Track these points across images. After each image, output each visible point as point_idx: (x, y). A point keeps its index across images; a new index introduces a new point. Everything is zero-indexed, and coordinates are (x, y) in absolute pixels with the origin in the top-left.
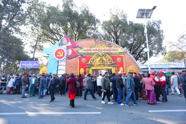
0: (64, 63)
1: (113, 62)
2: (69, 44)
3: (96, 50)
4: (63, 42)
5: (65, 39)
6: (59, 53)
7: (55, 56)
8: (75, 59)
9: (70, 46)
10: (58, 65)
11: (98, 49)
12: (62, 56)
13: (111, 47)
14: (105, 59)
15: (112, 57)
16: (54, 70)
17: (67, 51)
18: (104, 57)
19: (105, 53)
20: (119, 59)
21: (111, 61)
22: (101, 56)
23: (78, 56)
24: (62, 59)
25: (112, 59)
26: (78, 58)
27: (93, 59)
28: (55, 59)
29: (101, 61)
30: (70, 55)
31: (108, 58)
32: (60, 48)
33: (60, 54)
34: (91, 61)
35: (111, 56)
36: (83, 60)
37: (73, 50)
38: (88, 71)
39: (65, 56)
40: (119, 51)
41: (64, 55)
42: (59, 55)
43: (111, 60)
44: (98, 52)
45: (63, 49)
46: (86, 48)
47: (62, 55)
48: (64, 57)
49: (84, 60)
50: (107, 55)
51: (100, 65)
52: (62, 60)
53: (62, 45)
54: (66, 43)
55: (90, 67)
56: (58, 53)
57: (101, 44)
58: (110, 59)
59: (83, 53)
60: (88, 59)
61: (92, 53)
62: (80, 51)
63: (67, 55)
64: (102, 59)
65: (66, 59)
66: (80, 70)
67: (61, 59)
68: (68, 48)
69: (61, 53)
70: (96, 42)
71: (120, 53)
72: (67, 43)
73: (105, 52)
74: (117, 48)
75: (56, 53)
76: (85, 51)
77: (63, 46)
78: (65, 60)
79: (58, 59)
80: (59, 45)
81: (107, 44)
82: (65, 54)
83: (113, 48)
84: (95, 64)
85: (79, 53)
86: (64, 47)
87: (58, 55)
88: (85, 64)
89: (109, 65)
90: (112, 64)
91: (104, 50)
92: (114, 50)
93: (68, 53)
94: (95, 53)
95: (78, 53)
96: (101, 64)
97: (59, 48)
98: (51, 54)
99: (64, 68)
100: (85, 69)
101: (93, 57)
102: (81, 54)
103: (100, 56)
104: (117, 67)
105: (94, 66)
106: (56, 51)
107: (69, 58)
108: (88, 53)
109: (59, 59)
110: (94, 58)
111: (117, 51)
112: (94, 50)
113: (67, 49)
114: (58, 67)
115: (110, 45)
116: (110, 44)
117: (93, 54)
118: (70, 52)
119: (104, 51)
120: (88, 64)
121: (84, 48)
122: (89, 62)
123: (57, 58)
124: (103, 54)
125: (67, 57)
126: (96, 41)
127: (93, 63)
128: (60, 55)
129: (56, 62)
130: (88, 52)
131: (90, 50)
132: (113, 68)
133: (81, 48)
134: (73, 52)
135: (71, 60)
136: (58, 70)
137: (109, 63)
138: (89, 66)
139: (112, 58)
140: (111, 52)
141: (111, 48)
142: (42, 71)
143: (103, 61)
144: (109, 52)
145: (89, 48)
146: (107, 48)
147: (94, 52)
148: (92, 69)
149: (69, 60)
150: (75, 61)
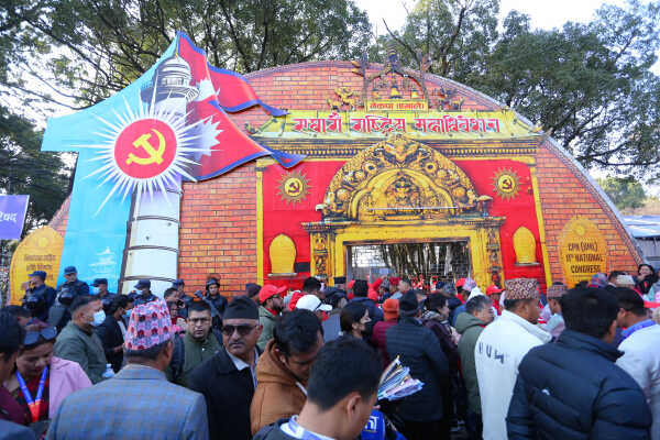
0: (169, 206)
1: (471, 196)
2: (207, 89)
3: (370, 124)
4: (171, 80)
5: (183, 62)
6: (142, 141)
7: (114, 163)
8: (237, 178)
9: (211, 100)
10: (131, 219)
11: (378, 116)
12: (159, 161)
13: (456, 108)
14: (422, 181)
15: (464, 166)
16: (108, 251)
17: (190, 133)
18: (415, 165)
19: (425, 142)
20: (504, 181)
21: (459, 192)
22: (401, 158)
23: (259, 163)
24: (158, 178)
25: (466, 181)
26: (259, 174)
27: (348, 178)
28: (113, 181)
29: (402, 193)
30: (207, 151)
31: (441, 174)
32: (151, 116)
33: (148, 148)
34: (342, 193)
35: (457, 163)
36: (287, 187)
37: (225, 126)
38: (324, 256)
39: (177, 158)
40: (505, 134)
42: (142, 153)
43: (458, 184)
44: (379, 135)
45: (167, 121)
46: (309, 115)
47: (156, 156)
48: (172, 167)
49: (292, 185)
50: (438, 155)
51: (397, 213)
52: (157, 189)
53: (160, 98)
54: (186, 85)
55: (330, 232)
56: (136, 144)
57: (394, 92)
58: (454, 177)
59: (288, 141)
60: (321, 177)
61: (345, 142)
62: (273, 131)
63: (191, 156)
64: (404, 181)
65: (185, 181)
66: (273, 247)
67: (149, 181)
68: (197, 111)
69: (154, 143)
70: (367, 81)
71: (513, 144)
72: (193, 83)
73: (423, 136)
74: (493, 115)
75: (124, 146)
76: (299, 128)
77: (168, 103)
78: (178, 185)
79: (132, 179)
80: (146, 95)
81: (430, 89)
82: (180, 149)
83: (467, 114)
84: (364, 209)
85: (262, 141)
86: (171, 111)
87: (132, 158)
88: (303, 208)
89: (451, 218)
90: (464, 209)
91: (418, 126)
92: (476, 128)
93: (195, 144)
94: (361, 141)
95: (256, 144)
96: (401, 209)
97: (143, 117)
98: (91, 152)
99: (168, 235)
100: (301, 241)
101: (353, 163)
102: (277, 147)
103: (391, 159)
104: (501, 226)
105: (356, 220)
106: (120, 131)
107: (205, 171)
108: (322, 141)
109: (141, 182)
110: (360, 175)
111: (491, 134)
112: (357, 127)
113: (190, 120)
114: (129, 231)
115: (446, 101)
116: (452, 93)
117: (351, 148)
118: (210, 134)
119: (414, 134)
120: (319, 207)
121: (296, 115)
122: (329, 200)
123: (124, 176)
124: (411, 151)
125: (191, 169)
126: (368, 74)
127: (354, 205)
128: (146, 155)
129: (117, 199)
130: (320, 136)
131: (333, 127)
132: (473, 234)
133: (275, 114)
134: (228, 136)
135: (210, 188)
136: (127, 248)
137: (448, 204)
138: (327, 222)
139: (468, 174)
140: (456, 136)
141: (455, 115)
142: (27, 258)
143: (412, 189)
144: (447, 137)
145: (325, 115)
146: (436, 114)
147: (355, 135)
148: (345, 243)
149: (204, 186)
150: (240, 190)
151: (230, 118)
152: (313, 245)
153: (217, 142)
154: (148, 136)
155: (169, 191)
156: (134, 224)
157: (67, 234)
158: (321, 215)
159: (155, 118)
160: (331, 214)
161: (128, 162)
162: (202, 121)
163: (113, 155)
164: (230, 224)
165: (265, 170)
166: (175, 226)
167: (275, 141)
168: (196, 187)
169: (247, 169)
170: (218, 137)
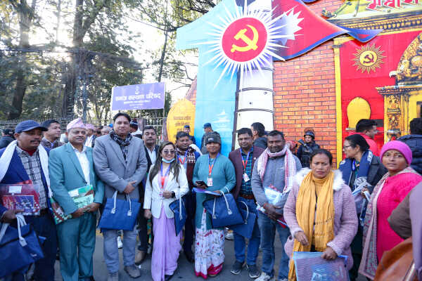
0: (264, 79)
6: (241, 35)
7: (223, 53)
8: (317, 56)
10: (238, 91)
12: (255, 47)
16: (223, 113)
17: (277, 24)
23: (337, 41)
24: (255, 60)
26: (337, 50)
28: (223, 66)
30: (291, 37)
32: (245, 16)
36: (362, 59)
37: (305, 14)
38: (397, 114)
39: (268, 44)
41: (261, 44)
42: (241, 43)
45: (257, 17)
47: (252, 45)
48: (265, 51)
49: (367, 57)
52: (254, 68)
55: (405, 93)
56: (237, 37)
59: (362, 20)
62: (348, 13)
63: (279, 42)
65: (275, 61)
66: (350, 107)
67: (249, 63)
68: (280, 6)
69: (249, 34)
76: (373, 6)
77: (257, 3)
78: (270, 64)
79: (236, 63)
82: (269, 37)
85: (338, 23)
86: (260, 9)
87: (235, 48)
88: (377, 75)
93: (281, 32)
95: (334, 26)
97: (240, 17)
98: (207, 47)
99: (266, 101)
100: (375, 102)
102: (352, 26)
107: (289, 52)
108: (396, 16)
109: (243, 64)
113: (276, 14)
114: (237, 99)
118: (292, 23)
120: (392, 73)
122: (403, 67)
123: (231, 61)
125: (279, 52)
129: (227, 77)
130: (394, 11)
134: (308, 24)
135: (295, 65)
136: (237, 111)
138: (401, 85)
148: (418, 103)
149: (290, 63)
150: (320, 65)
151: (309, 8)
152: (387, 105)
153: (300, 28)
154: (245, 30)
155: (263, 68)
156: (240, 93)
157: (197, 103)
158: (394, 80)
159: (249, 16)
160: (404, 79)
161: (232, 51)
162: (285, 14)
163: (221, 47)
164: (312, 91)
165: (342, 47)
166: (270, 94)
167: (350, 21)
168: (283, 64)
169: (324, 47)
170: (300, 25)
